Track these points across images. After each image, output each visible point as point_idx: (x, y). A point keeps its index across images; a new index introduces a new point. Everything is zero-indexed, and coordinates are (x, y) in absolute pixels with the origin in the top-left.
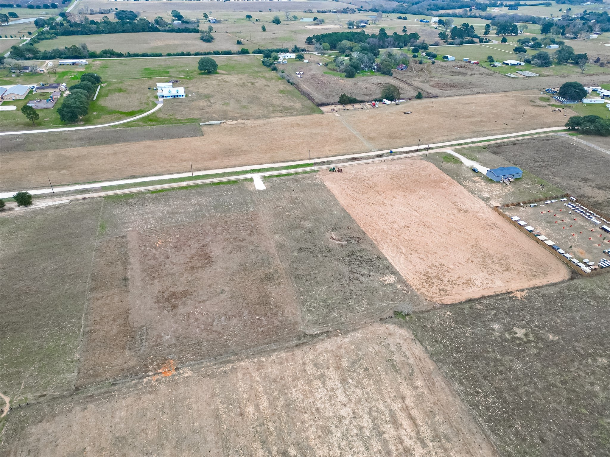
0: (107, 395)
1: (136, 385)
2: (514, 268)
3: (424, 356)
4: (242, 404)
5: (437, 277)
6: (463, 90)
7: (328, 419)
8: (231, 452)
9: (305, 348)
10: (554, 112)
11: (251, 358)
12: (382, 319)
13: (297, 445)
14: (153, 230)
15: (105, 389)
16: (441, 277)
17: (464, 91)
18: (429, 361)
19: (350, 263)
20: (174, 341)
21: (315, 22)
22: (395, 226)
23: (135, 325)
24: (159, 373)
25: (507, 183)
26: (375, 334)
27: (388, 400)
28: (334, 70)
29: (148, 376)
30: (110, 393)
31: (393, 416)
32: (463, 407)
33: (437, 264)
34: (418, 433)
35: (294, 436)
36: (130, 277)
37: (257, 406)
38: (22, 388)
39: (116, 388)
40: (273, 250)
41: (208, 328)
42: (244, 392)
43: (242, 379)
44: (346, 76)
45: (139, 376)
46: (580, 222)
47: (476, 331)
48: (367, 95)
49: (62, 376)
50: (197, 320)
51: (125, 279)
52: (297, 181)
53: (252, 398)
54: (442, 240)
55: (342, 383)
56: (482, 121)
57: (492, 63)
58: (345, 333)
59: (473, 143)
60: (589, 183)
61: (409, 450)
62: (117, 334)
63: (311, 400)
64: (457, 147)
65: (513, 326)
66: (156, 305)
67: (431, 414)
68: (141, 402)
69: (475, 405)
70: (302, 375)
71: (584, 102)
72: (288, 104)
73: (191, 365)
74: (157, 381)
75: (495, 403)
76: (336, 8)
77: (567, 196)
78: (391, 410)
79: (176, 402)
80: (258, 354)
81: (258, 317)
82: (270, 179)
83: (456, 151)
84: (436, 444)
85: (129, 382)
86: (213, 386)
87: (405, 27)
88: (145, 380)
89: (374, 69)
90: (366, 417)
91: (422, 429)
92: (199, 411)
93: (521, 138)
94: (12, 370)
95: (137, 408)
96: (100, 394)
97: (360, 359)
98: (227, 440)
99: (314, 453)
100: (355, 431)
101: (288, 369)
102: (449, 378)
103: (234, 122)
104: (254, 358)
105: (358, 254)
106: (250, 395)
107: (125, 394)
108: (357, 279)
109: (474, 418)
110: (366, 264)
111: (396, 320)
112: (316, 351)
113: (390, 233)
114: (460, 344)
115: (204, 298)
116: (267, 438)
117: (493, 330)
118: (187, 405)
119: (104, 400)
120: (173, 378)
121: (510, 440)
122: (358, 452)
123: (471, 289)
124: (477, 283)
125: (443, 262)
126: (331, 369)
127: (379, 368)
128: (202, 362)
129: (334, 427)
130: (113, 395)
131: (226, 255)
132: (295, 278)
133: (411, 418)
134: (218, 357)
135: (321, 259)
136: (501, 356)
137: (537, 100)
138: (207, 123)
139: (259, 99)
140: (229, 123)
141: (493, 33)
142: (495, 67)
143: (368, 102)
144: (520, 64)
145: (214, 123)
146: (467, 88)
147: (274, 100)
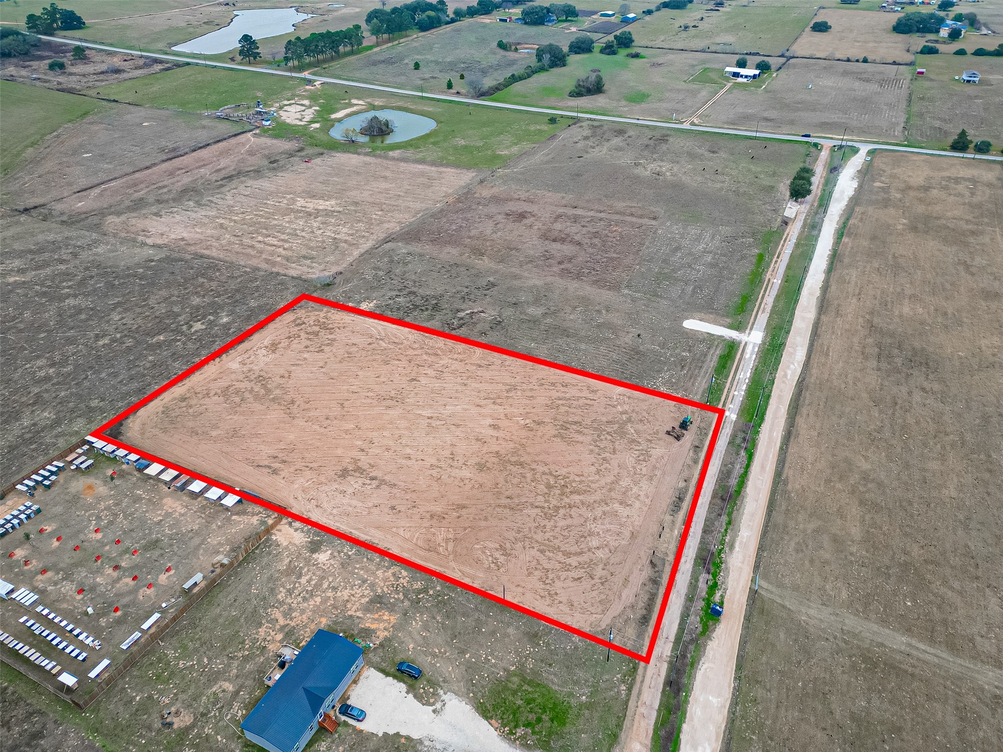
2: (216, 397)
12: (341, 273)
19: (426, 299)
22: (431, 372)
33: (327, 349)
47: (245, 307)
54: (345, 387)
65: (206, 329)
105: (429, 312)
108: (400, 290)
113: (425, 357)
117: (228, 316)
123: (267, 342)
124: (264, 352)
125: (320, 356)
135: (459, 288)
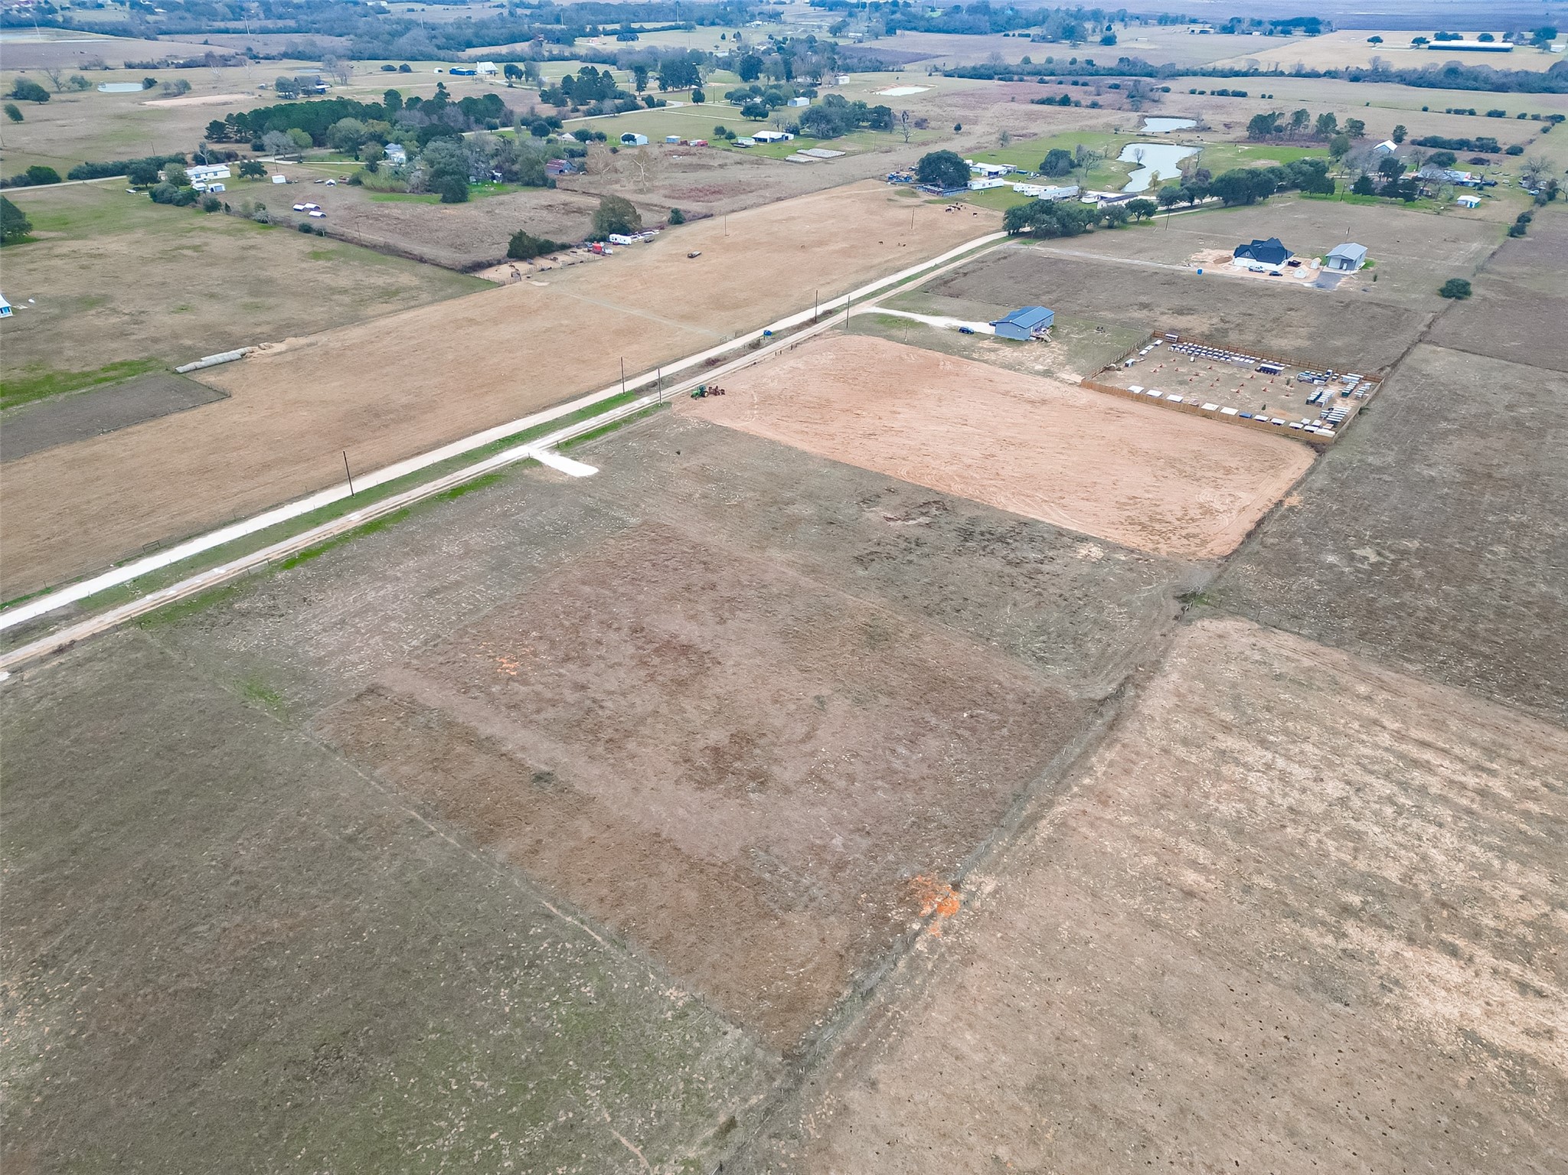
0: (879, 1025)
1: (914, 965)
2: (1232, 466)
3: (1313, 645)
4: (1165, 877)
5: (1151, 519)
6: (743, 197)
7: (1327, 816)
8: (1266, 966)
9: (1132, 725)
10: (949, 213)
11: (1065, 791)
12: (1178, 619)
13: (1343, 883)
14: (441, 646)
15: (859, 1019)
16: (1159, 517)
17: (749, 199)
18: (1327, 650)
19: (986, 550)
20: (865, 843)
21: (152, 91)
22: (967, 461)
23: (722, 857)
24: (932, 916)
25: (1046, 337)
26: (1199, 647)
27: (1364, 737)
28: (393, 190)
29: (917, 934)
30: (882, 1016)
31: (1401, 756)
32: (1458, 691)
33: (1124, 500)
34: (1462, 761)
35: (1320, 873)
36: (545, 768)
37: (1194, 864)
38: (637, 1151)
39: (880, 997)
40: (807, 582)
41: (896, 781)
42: (1136, 855)
43: (1101, 837)
44: (445, 200)
45: (898, 946)
46: (1223, 371)
47: (1317, 577)
48: (554, 233)
49: (705, 1058)
50: (851, 778)
51: (540, 778)
52: (648, 435)
53: (1166, 858)
54: (1074, 459)
55: (1267, 749)
56: (853, 247)
57: (733, 141)
58: (1156, 666)
59: (892, 286)
60: (1158, 311)
61: (1482, 790)
62: (707, 896)
63: (1263, 802)
64: (875, 300)
65: (1348, 548)
66: (709, 795)
67: (1439, 726)
68: (974, 991)
69: (1462, 681)
70: (1188, 771)
71: (975, 187)
72: (380, 281)
73: (973, 865)
74: (946, 932)
75: (1479, 665)
76: (176, 57)
77: (1155, 336)
78: (1386, 749)
79: (1042, 947)
80: (1064, 775)
81: (965, 715)
82: (579, 448)
83: (886, 304)
84: (1500, 761)
85: (892, 970)
86: (1068, 877)
87: (440, 85)
88: (920, 946)
89: (494, 177)
90: (1370, 779)
91: (1457, 750)
92: (1109, 936)
93: (957, 264)
94: (535, 1135)
95: (980, 1007)
96: (864, 1032)
97: (1238, 697)
98: (1233, 951)
99: (1383, 878)
100: (1389, 811)
101: (1152, 775)
102: (1384, 660)
103: (278, 347)
104: (1069, 787)
105: (977, 529)
106: (1156, 854)
107: (916, 998)
108: (1038, 572)
109: (1488, 698)
110: (1016, 540)
111: (1196, 611)
112: (1153, 719)
113: (977, 476)
114: (1328, 604)
115: (801, 730)
116: (1287, 905)
117: (1335, 565)
118: (1072, 940)
119: (891, 1040)
120: (971, 909)
121: (1562, 703)
122: (1435, 837)
124: (1218, 507)
125: (1126, 492)
126: (1220, 736)
127: (1282, 697)
128: (988, 846)
129: (1352, 822)
130: (893, 1017)
131: (718, 627)
132: (930, 615)
133: (1424, 744)
134: (1003, 822)
136: (1396, 597)
137: (897, 197)
138: (198, 364)
139: (270, 281)
140: (269, 351)
141: (653, 87)
142: (747, 147)
143: (578, 247)
144: (787, 138)
145: (221, 360)
146: (745, 192)
147: (320, 277)
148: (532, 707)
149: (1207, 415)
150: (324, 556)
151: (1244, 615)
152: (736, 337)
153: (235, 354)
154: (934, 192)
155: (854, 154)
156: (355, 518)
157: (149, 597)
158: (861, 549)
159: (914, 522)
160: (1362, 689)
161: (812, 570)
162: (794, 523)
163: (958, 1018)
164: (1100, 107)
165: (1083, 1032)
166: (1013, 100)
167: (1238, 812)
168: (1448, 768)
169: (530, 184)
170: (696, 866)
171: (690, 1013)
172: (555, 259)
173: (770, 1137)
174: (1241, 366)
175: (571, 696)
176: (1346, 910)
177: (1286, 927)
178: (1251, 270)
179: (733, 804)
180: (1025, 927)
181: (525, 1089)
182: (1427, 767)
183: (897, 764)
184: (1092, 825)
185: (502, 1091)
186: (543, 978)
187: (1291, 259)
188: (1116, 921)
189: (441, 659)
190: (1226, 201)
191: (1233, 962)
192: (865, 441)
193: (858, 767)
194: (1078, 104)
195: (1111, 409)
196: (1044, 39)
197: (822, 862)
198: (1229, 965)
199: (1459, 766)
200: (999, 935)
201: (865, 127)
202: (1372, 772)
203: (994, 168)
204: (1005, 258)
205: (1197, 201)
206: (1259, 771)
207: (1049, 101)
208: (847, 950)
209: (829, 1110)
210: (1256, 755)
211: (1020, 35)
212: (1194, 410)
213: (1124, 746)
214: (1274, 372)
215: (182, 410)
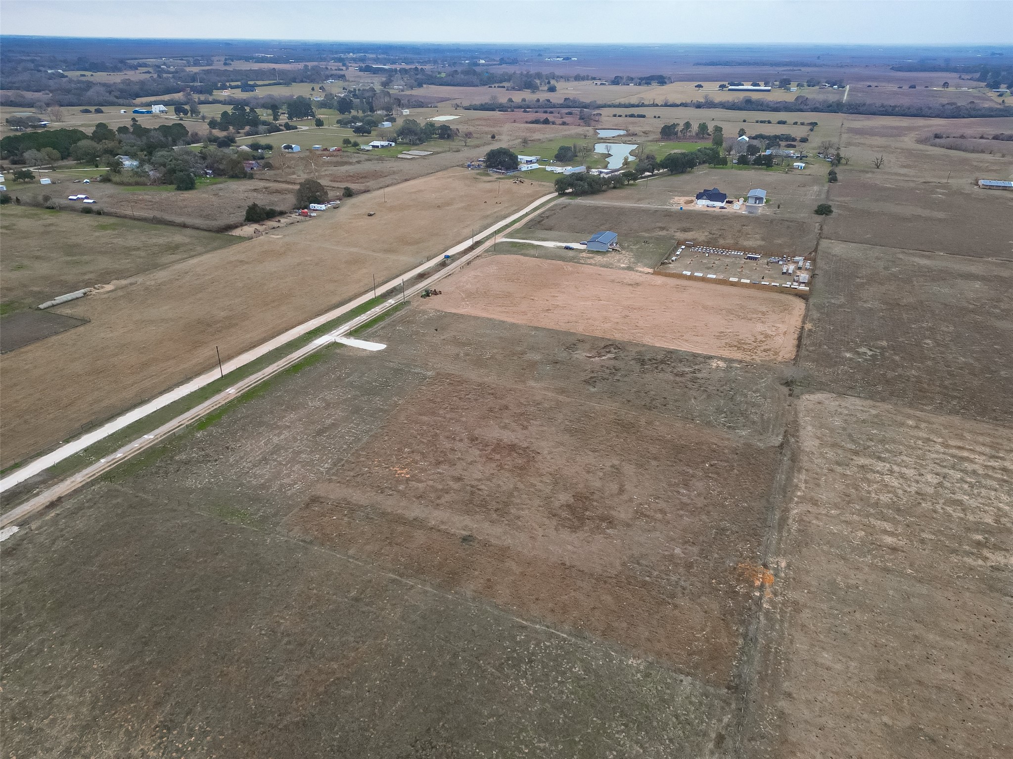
1: (769, 618)
3: (870, 402)
4: (875, 542)
5: (739, 343)
6: (382, 179)
7: (937, 494)
8: (958, 583)
9: (804, 458)
10: (516, 184)
11: (790, 501)
12: (790, 396)
13: (968, 529)
14: (347, 465)
15: (757, 656)
16: (742, 342)
17: (388, 180)
18: (879, 404)
20: (695, 549)
23: (612, 571)
24: (762, 586)
25: (618, 249)
26: (812, 410)
27: (928, 448)
28: (137, 184)
29: (760, 598)
30: (769, 652)
31: (953, 456)
32: (958, 418)
34: (984, 454)
35: (953, 526)
36: (465, 533)
37: (885, 532)
39: (762, 641)
40: (562, 398)
41: (691, 510)
42: (851, 532)
43: (826, 524)
44: (179, 189)
45: (754, 608)
48: (269, 205)
49: (678, 699)
50: (661, 511)
51: (465, 539)
52: (406, 322)
53: (868, 531)
55: (884, 462)
56: (469, 205)
57: (358, 148)
58: (796, 423)
59: (506, 227)
60: (671, 230)
61: (1003, 469)
62: (618, 597)
63: (900, 492)
64: (503, 234)
66: (581, 534)
68: (812, 627)
69: (956, 412)
70: (850, 480)
71: (523, 169)
73: (767, 552)
74: (775, 595)
75: (959, 403)
77: (679, 244)
78: (944, 453)
79: (834, 594)
80: (785, 492)
81: (707, 465)
82: (365, 333)
83: (510, 235)
85: (758, 623)
86: (822, 551)
87: (134, 120)
88: (766, 605)
90: (946, 470)
91: (978, 449)
92: (866, 581)
95: (821, 636)
96: (765, 664)
97: (850, 435)
98: (936, 578)
99: (986, 523)
100: (966, 486)
101: (832, 485)
102: (911, 406)
104: (791, 498)
106: (862, 530)
107: (782, 637)
110: (672, 362)
111: (797, 391)
112: (813, 453)
114: (863, 380)
115: (615, 487)
116: (948, 547)
118: (848, 587)
119: (783, 666)
120: (781, 578)
122: (997, 497)
126: (854, 458)
127: (873, 432)
128: (768, 539)
129: (952, 495)
130: (776, 652)
131: (524, 432)
132: (650, 410)
133: (960, 448)
134: (768, 524)
136: (894, 372)
137: (478, 177)
138: (54, 302)
139: (77, 245)
140: (101, 291)
141: (284, 119)
142: (368, 151)
143: (291, 213)
144: (391, 145)
145: (70, 298)
146: (381, 176)
147: (115, 241)
148: (433, 495)
149: (733, 284)
150: (225, 418)
151: (825, 390)
152: (428, 260)
153: (79, 293)
154: (500, 173)
155: (438, 153)
156: (232, 392)
157: (103, 461)
158: (584, 376)
159: (606, 357)
160: (910, 422)
161: (562, 391)
162: (533, 365)
163: (813, 645)
164: (568, 124)
165: (887, 640)
166: (515, 121)
167: (891, 499)
168: (980, 459)
169: (234, 177)
170: (601, 579)
171: (652, 672)
172: (279, 221)
173: (749, 741)
174: (736, 257)
175: (456, 486)
176: (979, 544)
177: (954, 559)
178: (708, 206)
179: (599, 537)
180: (817, 584)
181: (576, 743)
182: (971, 461)
183: (685, 500)
184: (817, 518)
185: (560, 747)
186: (543, 668)
187: (727, 200)
188: (864, 572)
189: (352, 474)
190: (671, 171)
191: (940, 584)
192: (546, 314)
193: (662, 504)
194: (554, 123)
195: (678, 285)
196: (513, 89)
197: (676, 565)
198: (940, 586)
199: (984, 458)
200: (806, 591)
201: (436, 138)
202: (945, 467)
203: (529, 158)
204: (565, 207)
205: (656, 172)
206: (887, 474)
207: (536, 122)
208: (724, 615)
209: (773, 716)
210: (880, 466)
211: (498, 87)
212: (724, 282)
213: (807, 470)
214: (756, 259)
215: (56, 333)
